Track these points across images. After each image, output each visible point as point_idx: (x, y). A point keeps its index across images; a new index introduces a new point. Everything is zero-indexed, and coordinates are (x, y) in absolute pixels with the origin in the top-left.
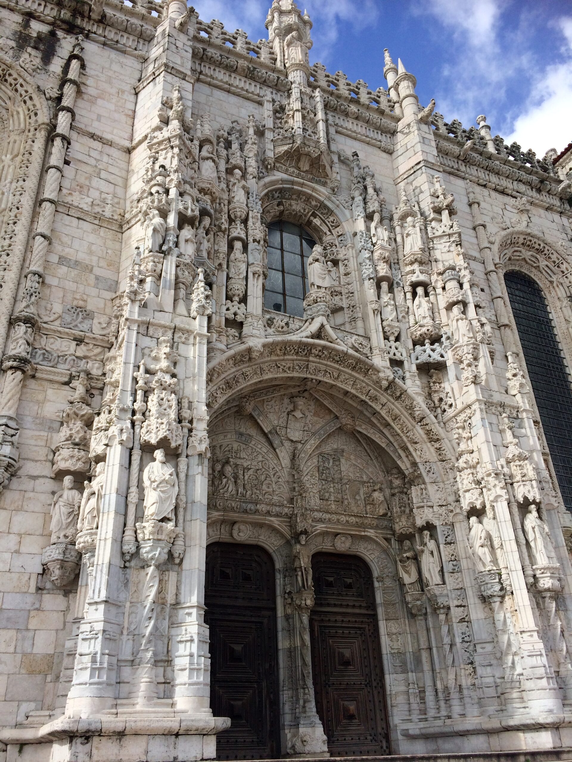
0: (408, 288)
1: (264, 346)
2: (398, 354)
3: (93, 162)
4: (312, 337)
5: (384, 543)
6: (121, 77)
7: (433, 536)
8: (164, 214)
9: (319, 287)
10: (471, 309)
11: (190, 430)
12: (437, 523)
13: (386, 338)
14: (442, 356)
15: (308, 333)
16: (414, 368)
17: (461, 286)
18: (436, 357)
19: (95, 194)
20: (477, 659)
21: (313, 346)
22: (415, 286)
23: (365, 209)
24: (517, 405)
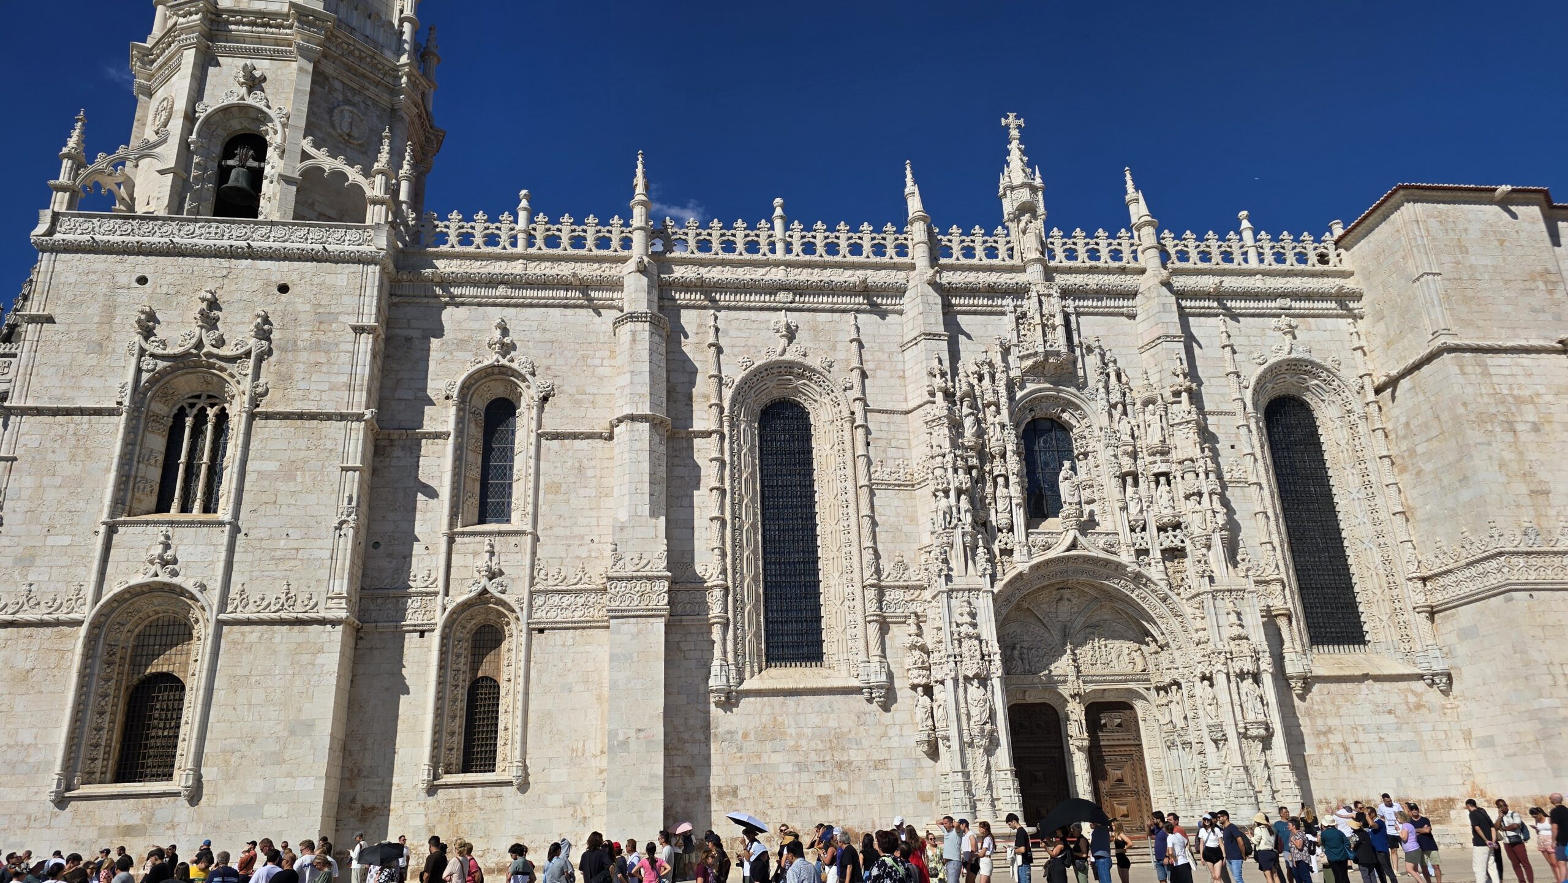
0: (1152, 478)
1: (1031, 568)
2: (1144, 544)
3: (884, 435)
4: (1068, 550)
6: (890, 339)
8: (946, 492)
9: (1070, 504)
10: (1206, 497)
11: (990, 661)
12: (1182, 681)
13: (1133, 530)
14: (1183, 542)
15: (1065, 548)
16: (1159, 555)
17: (1197, 475)
18: (1177, 543)
19: (891, 463)
20: (1211, 781)
21: (1069, 558)
22: (1157, 476)
23: (1108, 401)
24: (1245, 587)
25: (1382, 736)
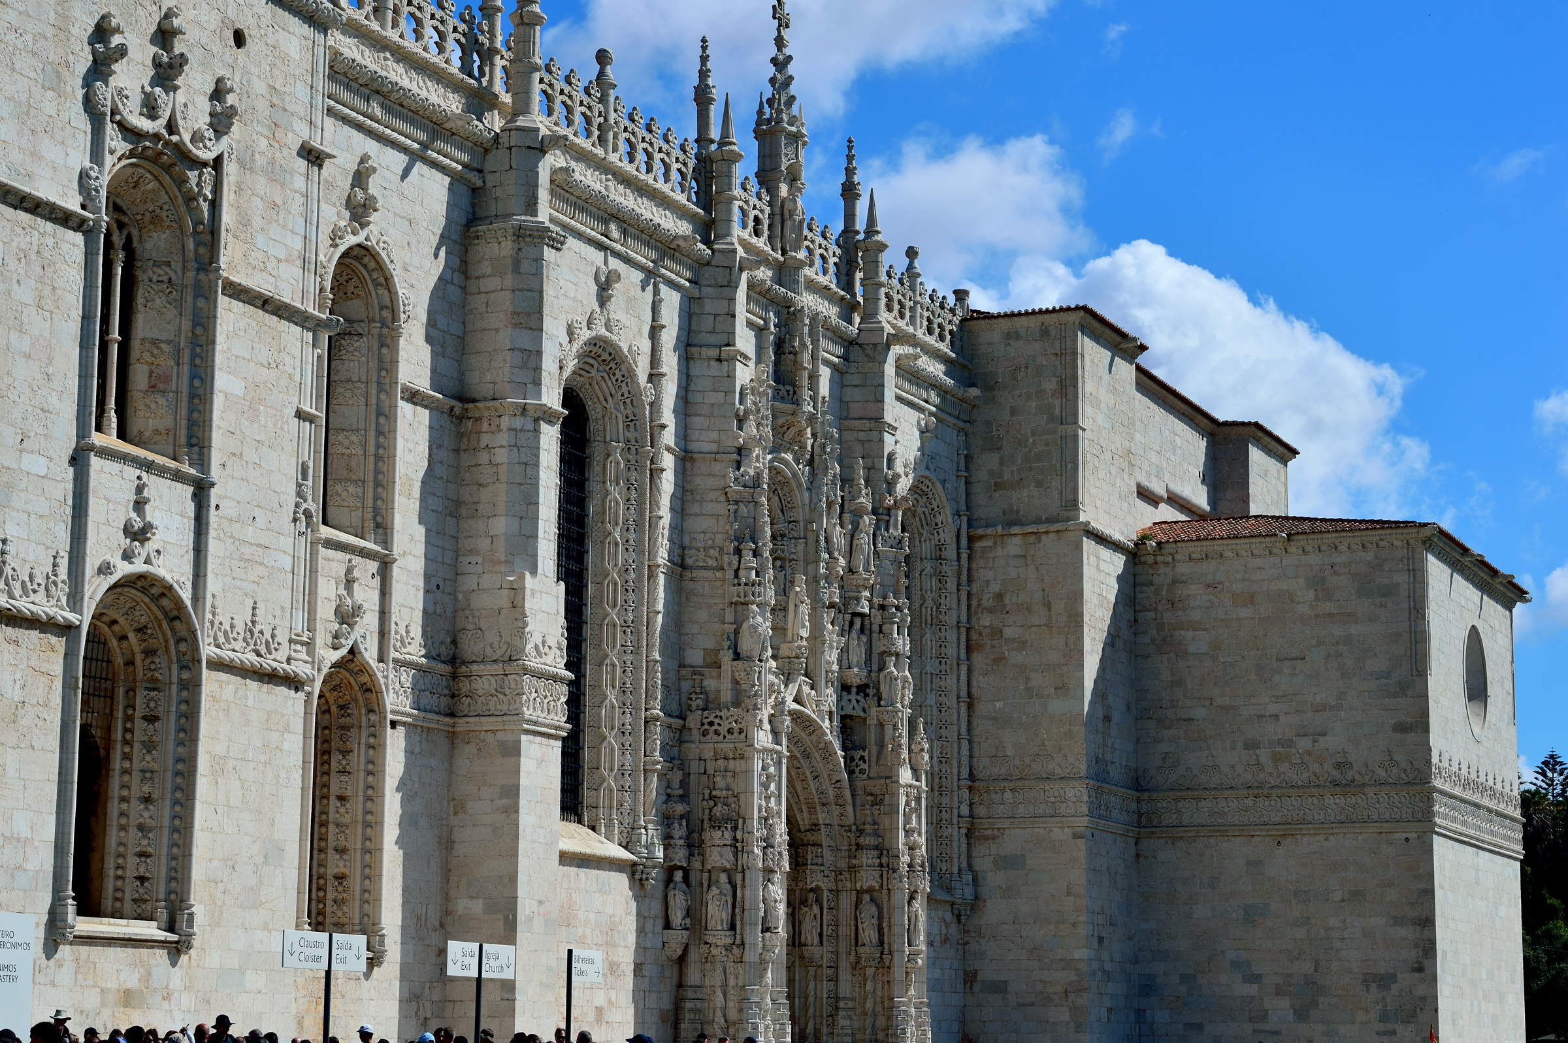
0: (848, 617)
6: (680, 333)
7: (818, 901)
9: (801, 638)
14: (864, 710)
17: (898, 629)
19: (670, 533)
22: (854, 614)
23: (827, 496)
24: (918, 783)
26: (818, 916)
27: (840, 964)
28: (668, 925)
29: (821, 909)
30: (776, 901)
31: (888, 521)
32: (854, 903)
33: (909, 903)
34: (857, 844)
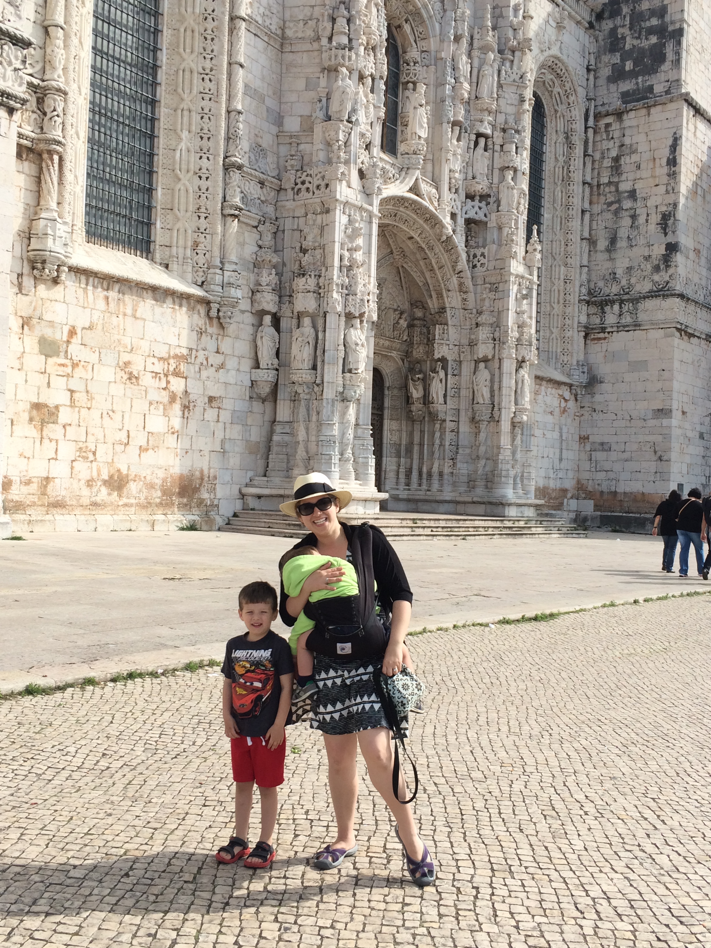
2: (455, 207)
4: (409, 191)
5: (400, 363)
9: (420, 137)
11: (368, 302)
12: (449, 358)
13: (450, 189)
15: (407, 188)
16: (463, 222)
17: (517, 150)
18: (480, 216)
20: (458, 457)
23: (454, 29)
24: (531, 277)
25: (546, 433)
26: (444, 381)
27: (461, 419)
28: (257, 366)
29: (446, 375)
30: (357, 344)
31: (512, 62)
32: (472, 370)
33: (517, 370)
34: (477, 324)
